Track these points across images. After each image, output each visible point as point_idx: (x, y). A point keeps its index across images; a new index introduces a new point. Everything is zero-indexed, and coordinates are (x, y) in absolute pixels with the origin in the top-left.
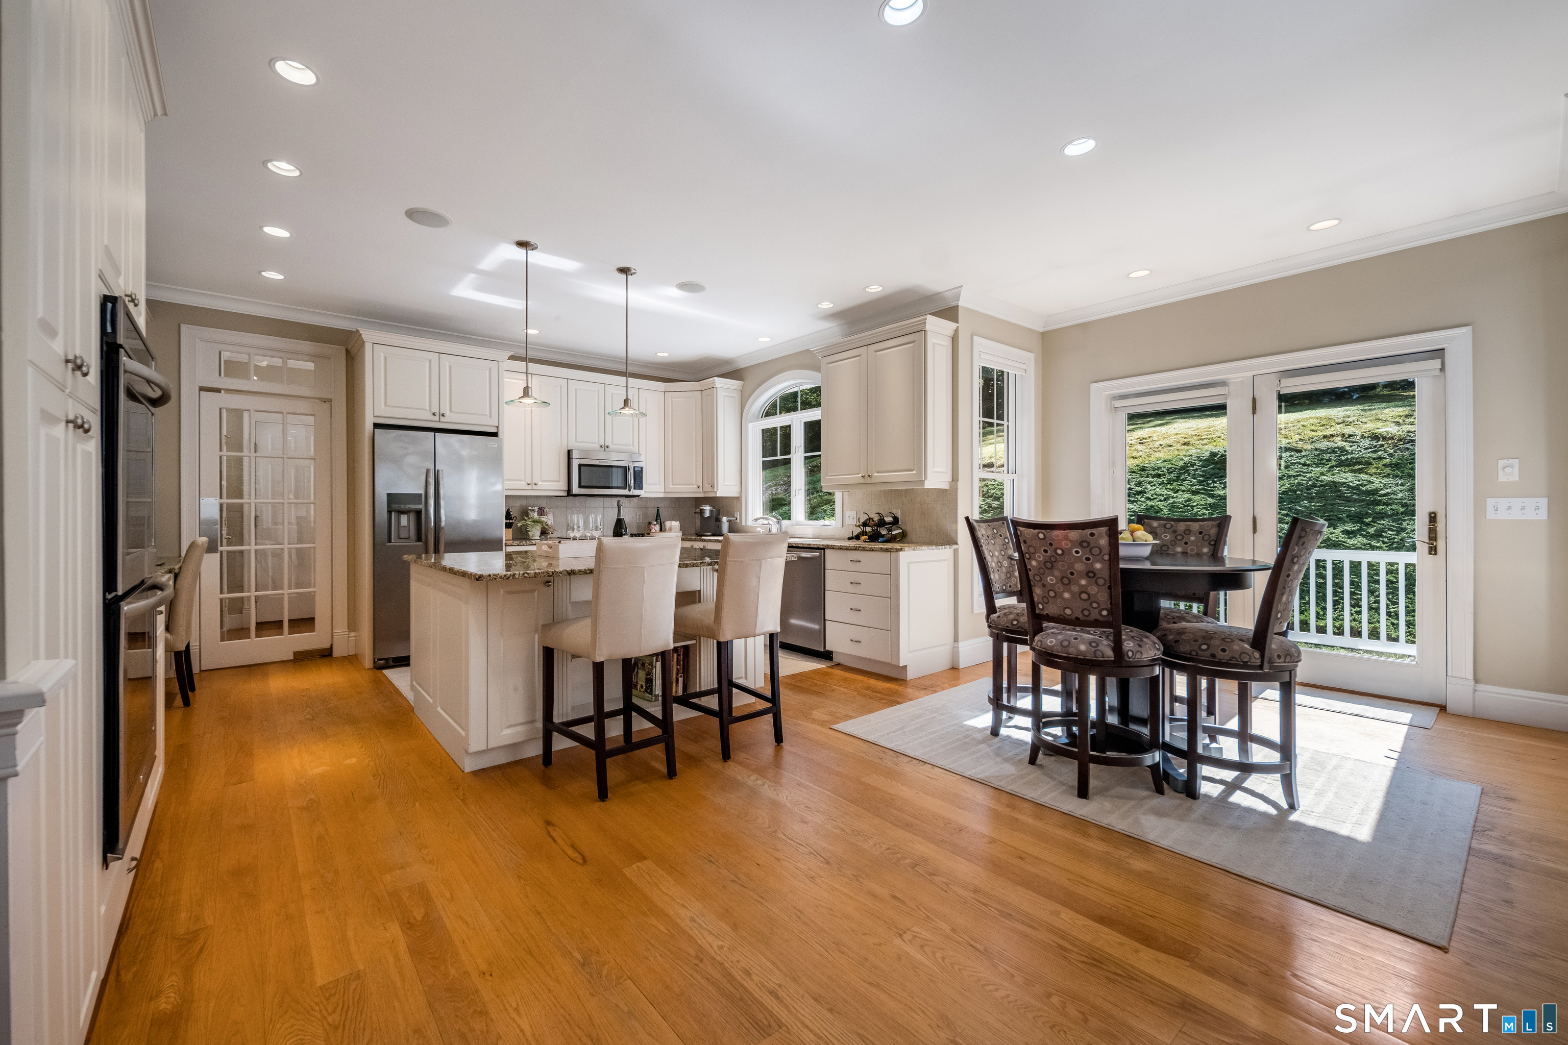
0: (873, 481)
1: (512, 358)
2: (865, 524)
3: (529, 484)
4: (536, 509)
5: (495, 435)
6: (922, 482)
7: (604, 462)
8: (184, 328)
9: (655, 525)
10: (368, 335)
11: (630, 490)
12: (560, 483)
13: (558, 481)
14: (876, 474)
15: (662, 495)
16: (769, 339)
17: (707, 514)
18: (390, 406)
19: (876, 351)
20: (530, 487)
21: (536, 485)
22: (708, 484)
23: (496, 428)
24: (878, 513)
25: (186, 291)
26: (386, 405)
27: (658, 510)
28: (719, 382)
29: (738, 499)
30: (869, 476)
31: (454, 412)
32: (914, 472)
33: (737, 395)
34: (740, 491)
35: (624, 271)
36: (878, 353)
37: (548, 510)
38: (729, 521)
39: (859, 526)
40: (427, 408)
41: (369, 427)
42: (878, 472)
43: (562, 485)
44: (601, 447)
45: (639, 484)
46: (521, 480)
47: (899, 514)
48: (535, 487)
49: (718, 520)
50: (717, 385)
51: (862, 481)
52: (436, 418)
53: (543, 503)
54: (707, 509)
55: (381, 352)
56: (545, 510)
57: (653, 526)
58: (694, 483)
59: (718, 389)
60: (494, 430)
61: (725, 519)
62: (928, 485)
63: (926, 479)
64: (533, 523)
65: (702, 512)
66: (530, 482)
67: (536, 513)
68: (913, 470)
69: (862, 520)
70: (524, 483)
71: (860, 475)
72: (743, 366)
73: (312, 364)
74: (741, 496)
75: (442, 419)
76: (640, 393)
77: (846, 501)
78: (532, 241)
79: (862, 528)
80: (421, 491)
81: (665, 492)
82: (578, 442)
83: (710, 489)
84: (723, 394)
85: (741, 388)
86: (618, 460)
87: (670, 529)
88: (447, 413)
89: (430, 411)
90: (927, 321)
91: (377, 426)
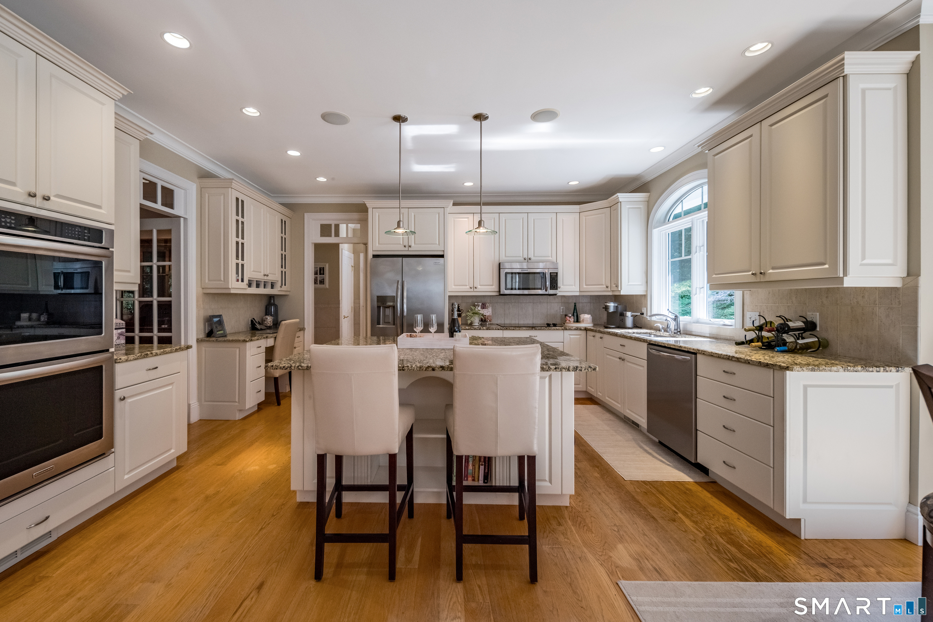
0: (767, 279)
1: (455, 204)
2: (760, 328)
3: (471, 288)
4: (480, 304)
5: (442, 256)
6: (841, 280)
7: (525, 270)
8: (306, 214)
9: (570, 317)
10: (370, 203)
11: (546, 291)
12: (494, 287)
13: (492, 285)
14: (771, 271)
15: (578, 294)
16: (662, 148)
17: (611, 310)
18: (382, 244)
19: (771, 125)
20: (472, 290)
21: (476, 288)
22: (615, 284)
23: (443, 252)
24: (780, 317)
25: (307, 196)
26: (379, 243)
27: (575, 305)
28: (622, 197)
29: (645, 296)
30: (761, 273)
31: (417, 244)
32: (827, 266)
33: (643, 206)
34: (646, 290)
35: (479, 117)
36: (774, 127)
37: (488, 305)
38: (634, 317)
39: (753, 330)
40: (401, 243)
41: (370, 256)
42: (773, 268)
43: (495, 288)
44: (525, 259)
45: (554, 284)
46: (466, 286)
47: (816, 318)
48: (475, 290)
49: (622, 315)
50: (620, 200)
51: (753, 279)
52: (406, 249)
53: (484, 300)
54: (612, 306)
55: (377, 213)
56: (486, 305)
57: (568, 318)
58: (604, 284)
59: (622, 203)
60: (441, 253)
61: (629, 314)
62: (848, 283)
63: (845, 273)
64: (472, 314)
65: (606, 308)
66: (472, 286)
67: (480, 307)
68: (824, 264)
69: (757, 324)
70: (468, 287)
71: (751, 273)
72: (649, 179)
73: (359, 225)
74: (647, 294)
75: (410, 249)
76: (558, 216)
77: (747, 301)
78: (403, 114)
79: (757, 332)
80: (395, 295)
81: (580, 291)
82: (507, 257)
83: (615, 289)
84: (628, 207)
85: (647, 199)
86: (539, 268)
87: (583, 321)
88: (413, 245)
89: (403, 245)
90: (846, 62)
91: (375, 256)
